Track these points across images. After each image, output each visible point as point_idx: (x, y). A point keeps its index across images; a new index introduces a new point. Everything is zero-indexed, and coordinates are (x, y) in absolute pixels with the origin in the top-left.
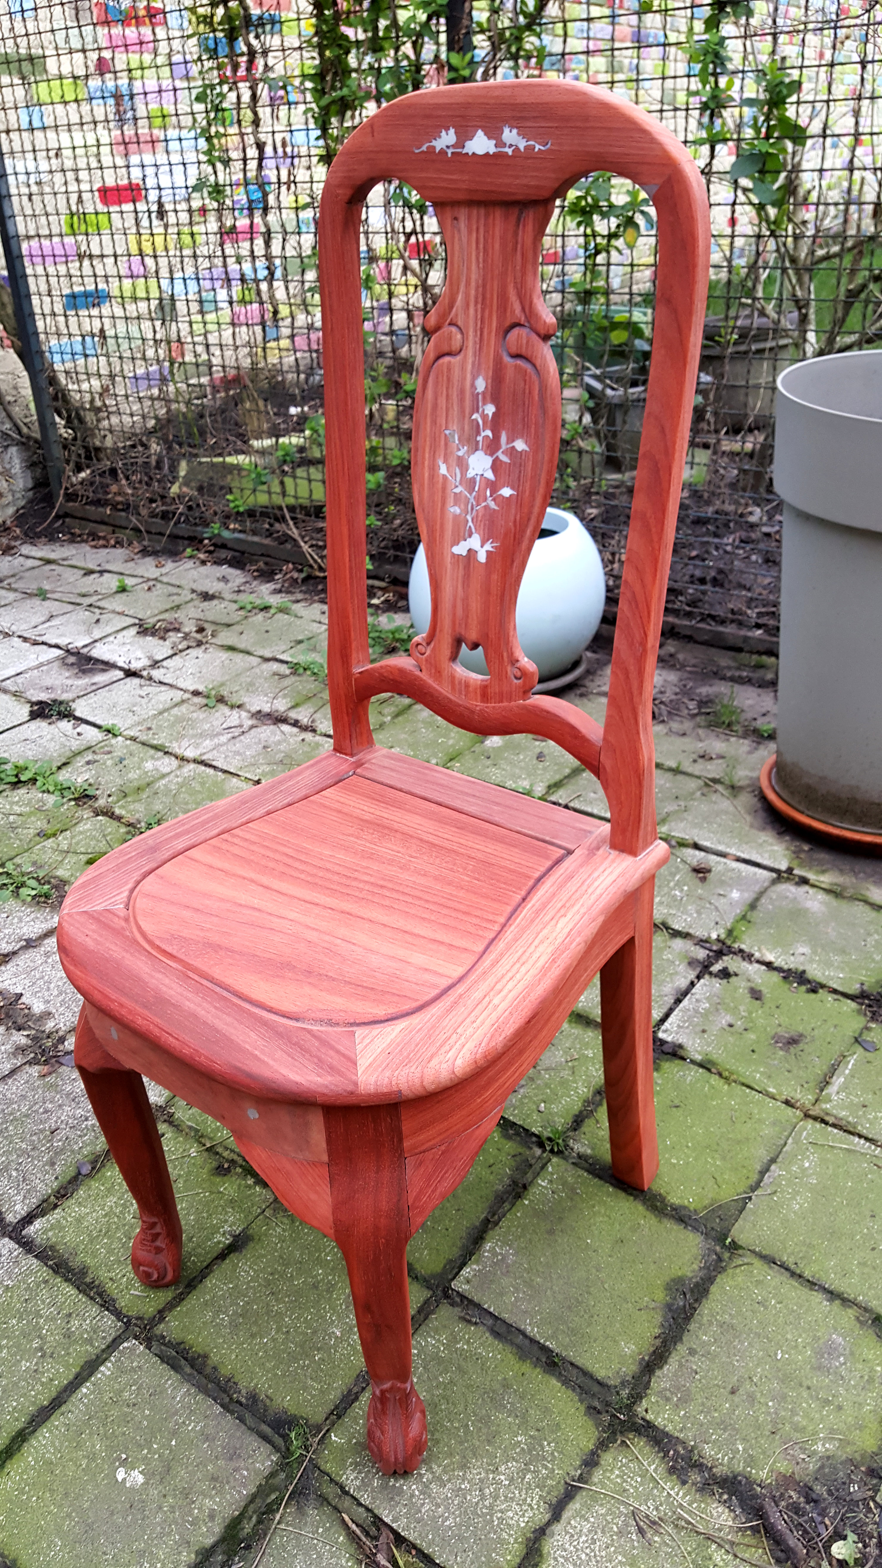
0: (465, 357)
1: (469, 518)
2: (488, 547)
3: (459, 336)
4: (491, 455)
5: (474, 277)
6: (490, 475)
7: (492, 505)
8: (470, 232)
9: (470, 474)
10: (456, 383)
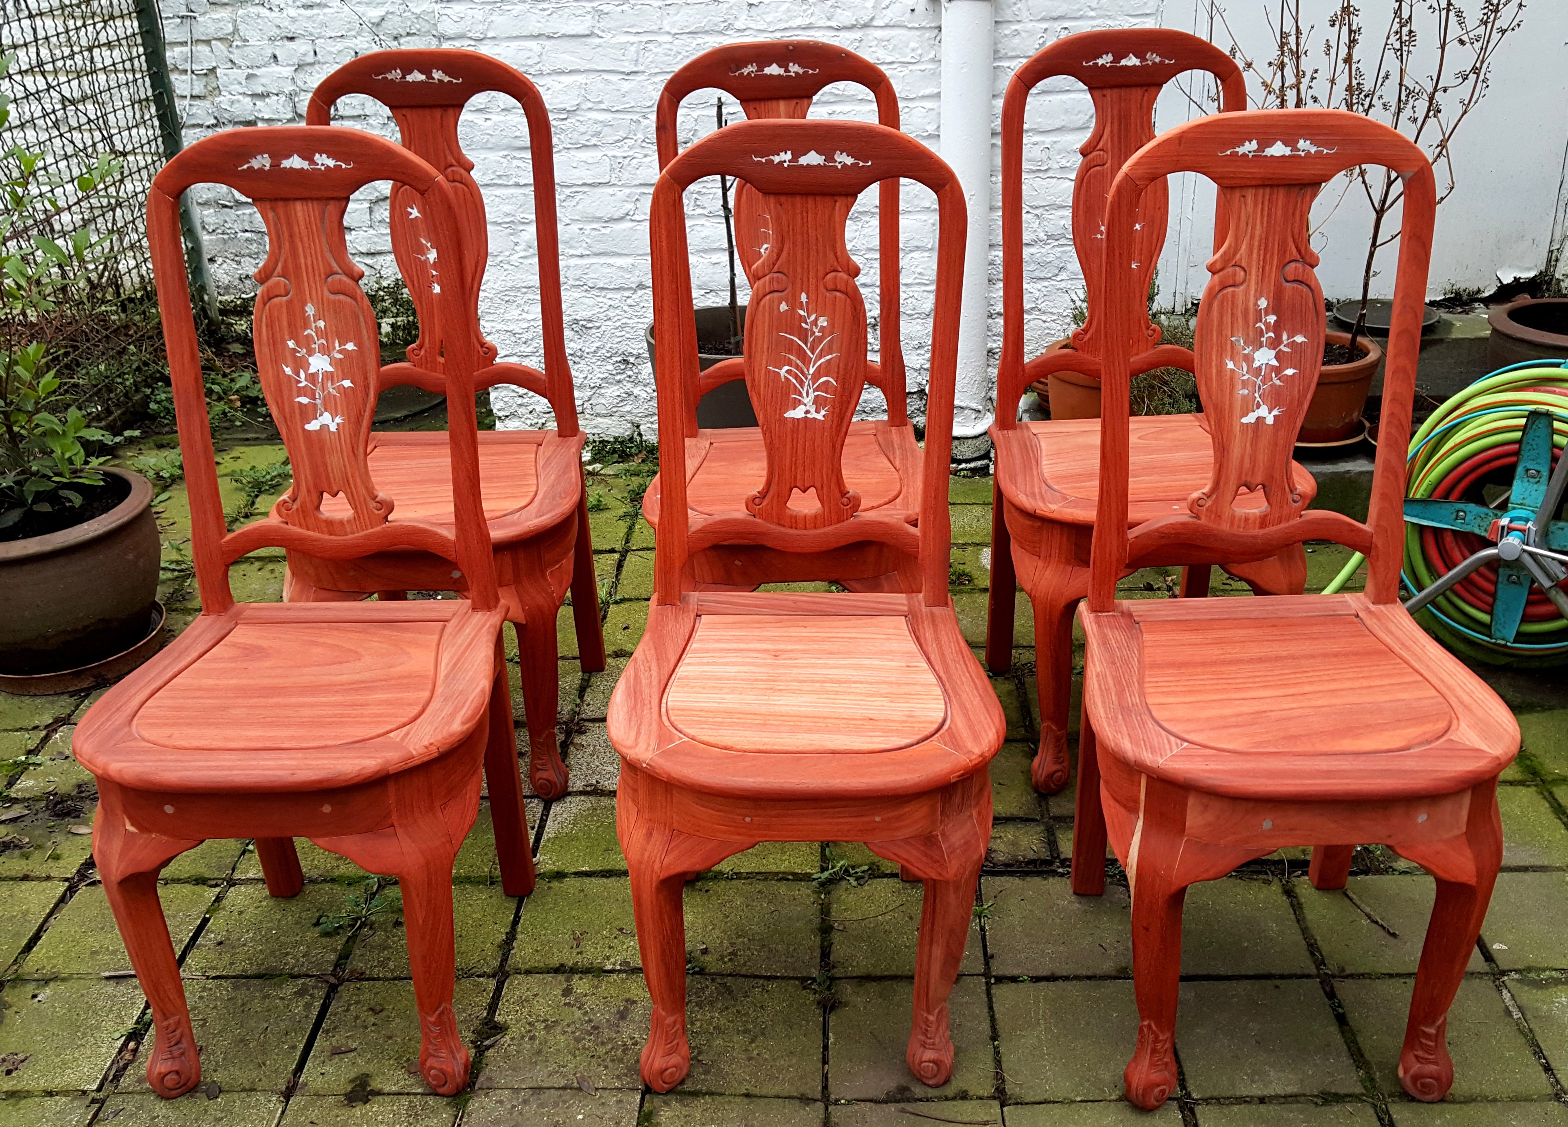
0: (1248, 286)
1: (1257, 395)
2: (1275, 412)
3: (1242, 273)
4: (1274, 349)
5: (1257, 233)
6: (1274, 363)
7: (1278, 383)
8: (1256, 205)
9: (1256, 364)
10: (1240, 304)
